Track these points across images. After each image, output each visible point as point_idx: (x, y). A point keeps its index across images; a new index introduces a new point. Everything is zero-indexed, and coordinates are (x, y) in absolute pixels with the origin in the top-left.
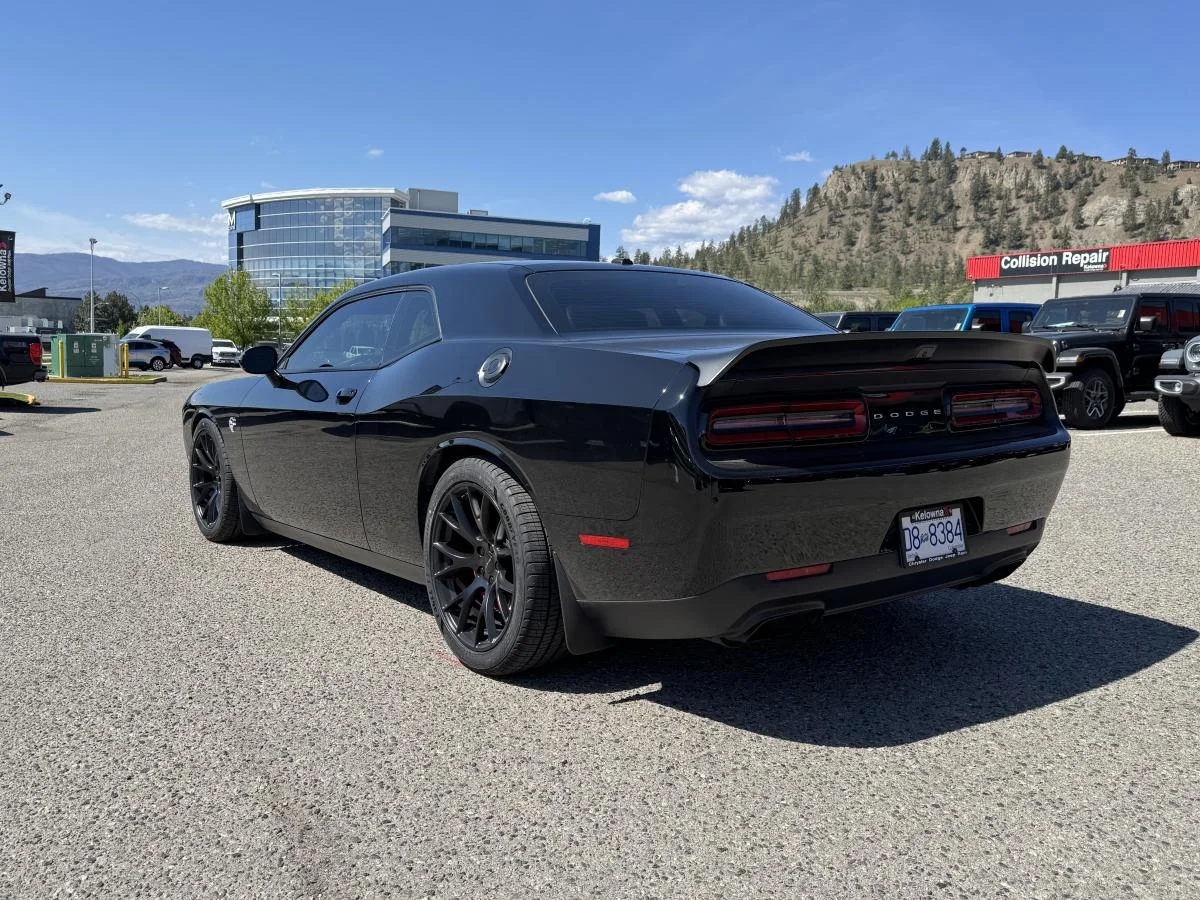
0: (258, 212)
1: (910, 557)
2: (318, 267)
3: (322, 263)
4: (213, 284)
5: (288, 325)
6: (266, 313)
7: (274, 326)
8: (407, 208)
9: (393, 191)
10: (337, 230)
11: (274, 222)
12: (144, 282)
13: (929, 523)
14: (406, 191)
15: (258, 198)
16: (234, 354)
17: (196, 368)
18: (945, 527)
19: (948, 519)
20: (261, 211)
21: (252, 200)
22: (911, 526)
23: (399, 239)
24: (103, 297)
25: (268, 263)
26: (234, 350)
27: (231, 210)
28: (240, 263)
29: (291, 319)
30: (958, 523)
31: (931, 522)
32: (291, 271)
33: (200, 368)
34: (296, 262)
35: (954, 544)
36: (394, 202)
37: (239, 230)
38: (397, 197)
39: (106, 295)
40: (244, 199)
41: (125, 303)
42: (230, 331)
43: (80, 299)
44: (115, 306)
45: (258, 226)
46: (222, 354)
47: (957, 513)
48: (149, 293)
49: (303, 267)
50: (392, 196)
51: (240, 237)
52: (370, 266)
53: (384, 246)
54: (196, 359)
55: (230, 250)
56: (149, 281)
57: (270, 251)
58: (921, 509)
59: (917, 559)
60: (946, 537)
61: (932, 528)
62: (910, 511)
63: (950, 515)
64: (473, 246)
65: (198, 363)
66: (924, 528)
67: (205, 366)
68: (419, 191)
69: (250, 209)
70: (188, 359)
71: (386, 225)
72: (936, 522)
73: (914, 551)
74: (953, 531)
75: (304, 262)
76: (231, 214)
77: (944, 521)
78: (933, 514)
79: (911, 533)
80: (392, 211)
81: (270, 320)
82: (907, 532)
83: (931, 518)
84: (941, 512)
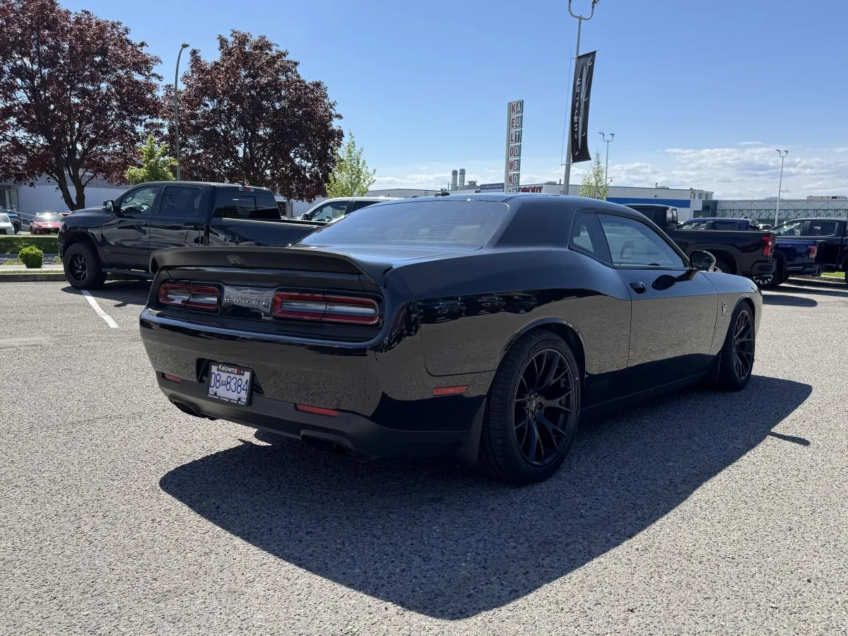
1: (211, 391)
13: (228, 374)
18: (237, 381)
19: (241, 377)
22: (217, 372)
30: (247, 383)
35: (240, 395)
47: (247, 375)
58: (224, 364)
59: (215, 394)
60: (236, 389)
61: (229, 379)
62: (217, 363)
63: (243, 374)
66: (224, 377)
72: (232, 376)
73: (215, 389)
74: (242, 386)
77: (238, 377)
78: (230, 370)
79: (216, 377)
82: (213, 375)
83: (228, 372)
84: (236, 371)
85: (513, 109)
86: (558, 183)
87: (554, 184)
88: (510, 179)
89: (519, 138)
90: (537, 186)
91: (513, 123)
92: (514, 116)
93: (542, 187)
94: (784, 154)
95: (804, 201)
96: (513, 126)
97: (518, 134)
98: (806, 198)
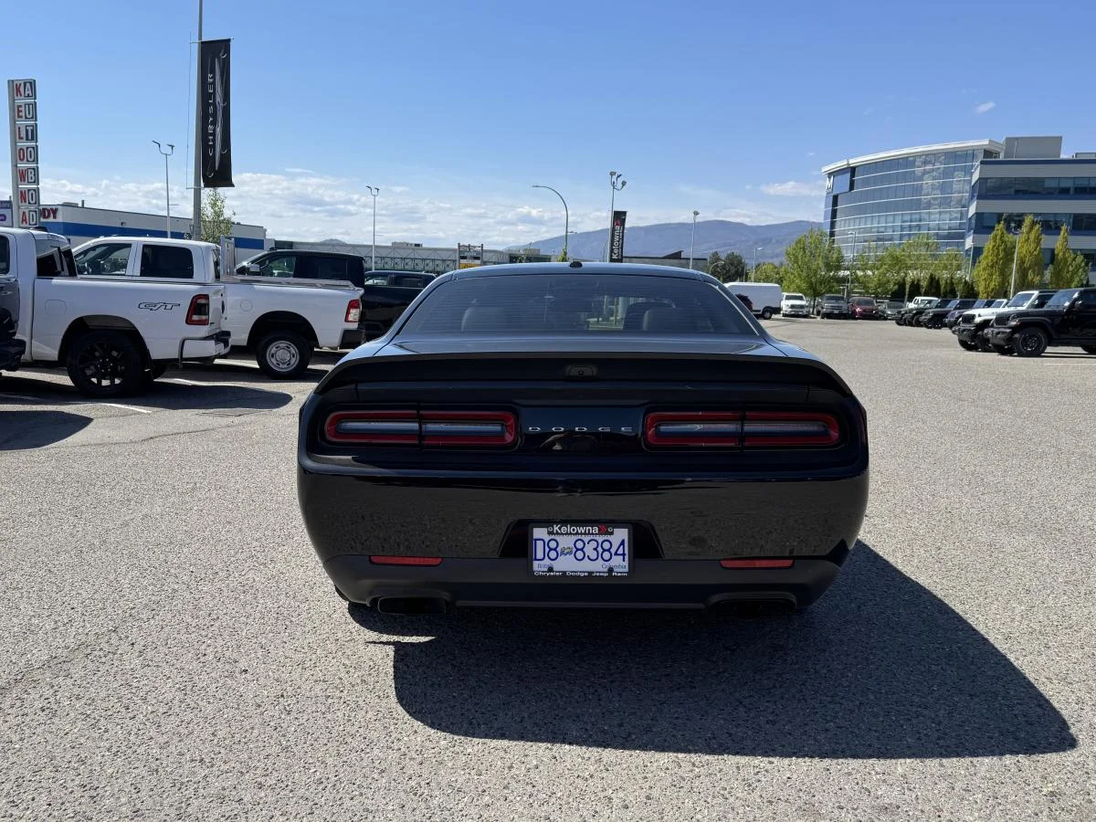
0: (853, 175)
1: (539, 567)
2: (903, 222)
3: (908, 218)
4: (793, 244)
5: (857, 279)
6: (838, 268)
7: (844, 280)
8: (1001, 157)
9: (987, 142)
10: (925, 187)
11: (866, 182)
12: (766, 242)
13: (574, 537)
14: (1002, 141)
15: (853, 162)
16: (802, 307)
17: (765, 319)
18: (600, 545)
19: (607, 538)
20: (856, 174)
21: (848, 164)
22: (547, 537)
23: (985, 190)
24: (723, 256)
25: (857, 221)
26: (803, 303)
27: (830, 175)
28: (833, 225)
29: (860, 273)
30: (622, 544)
31: (580, 537)
32: (878, 227)
33: (769, 318)
34: (883, 219)
35: (612, 563)
36: (987, 153)
37: (835, 193)
38: (993, 148)
39: (726, 255)
40: (842, 164)
41: (740, 262)
42: (804, 286)
43: (705, 259)
44: (732, 264)
45: (852, 187)
46: (792, 306)
47: (621, 534)
48: (770, 252)
49: (890, 223)
50: (985, 147)
51: (835, 198)
52: (956, 218)
53: (972, 198)
54: (767, 311)
55: (826, 212)
56: (771, 240)
57: (861, 210)
58: (564, 522)
59: (550, 570)
60: (600, 555)
61: (580, 543)
62: (546, 523)
63: (613, 533)
64: (1072, 191)
65: (767, 315)
66: (567, 541)
67: (774, 316)
68: (1017, 139)
69: (845, 173)
70: (759, 311)
71: (976, 177)
72: (586, 539)
73: (547, 561)
74: (613, 551)
75: (891, 219)
76: (830, 178)
77: (600, 539)
78: (581, 530)
79: (546, 545)
80: (982, 163)
81: (842, 273)
82: (540, 544)
83: (577, 533)
84: (596, 529)
85: (18, 90)
86: (80, 205)
87: (75, 206)
88: (23, 196)
89: (32, 135)
90: (49, 208)
91: (19, 111)
92: (20, 101)
93: (56, 210)
94: (375, 192)
95: (387, 247)
96: (19, 117)
97: (30, 129)
98: (390, 245)
